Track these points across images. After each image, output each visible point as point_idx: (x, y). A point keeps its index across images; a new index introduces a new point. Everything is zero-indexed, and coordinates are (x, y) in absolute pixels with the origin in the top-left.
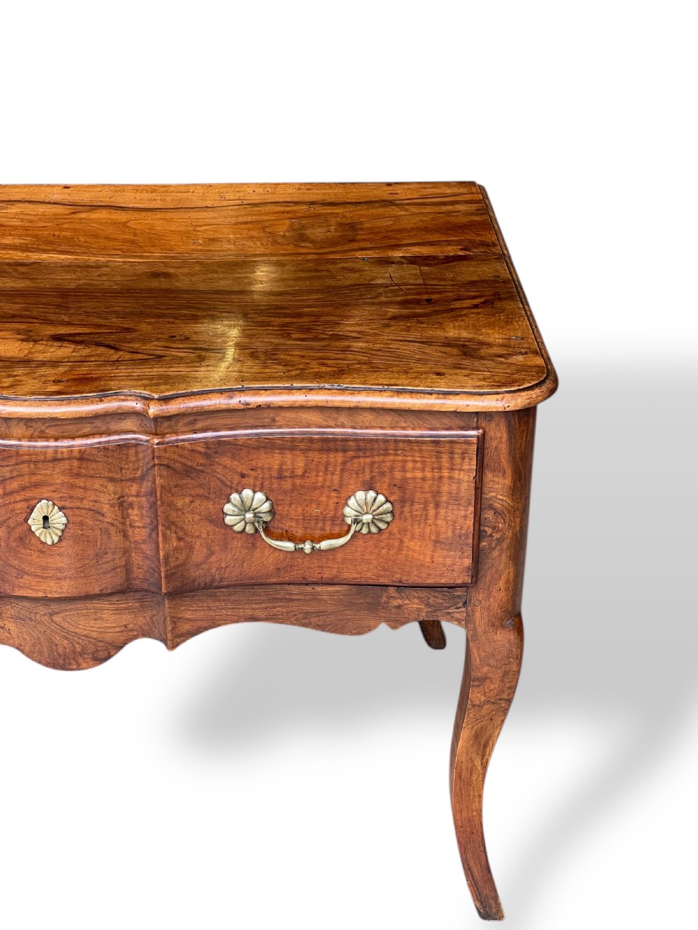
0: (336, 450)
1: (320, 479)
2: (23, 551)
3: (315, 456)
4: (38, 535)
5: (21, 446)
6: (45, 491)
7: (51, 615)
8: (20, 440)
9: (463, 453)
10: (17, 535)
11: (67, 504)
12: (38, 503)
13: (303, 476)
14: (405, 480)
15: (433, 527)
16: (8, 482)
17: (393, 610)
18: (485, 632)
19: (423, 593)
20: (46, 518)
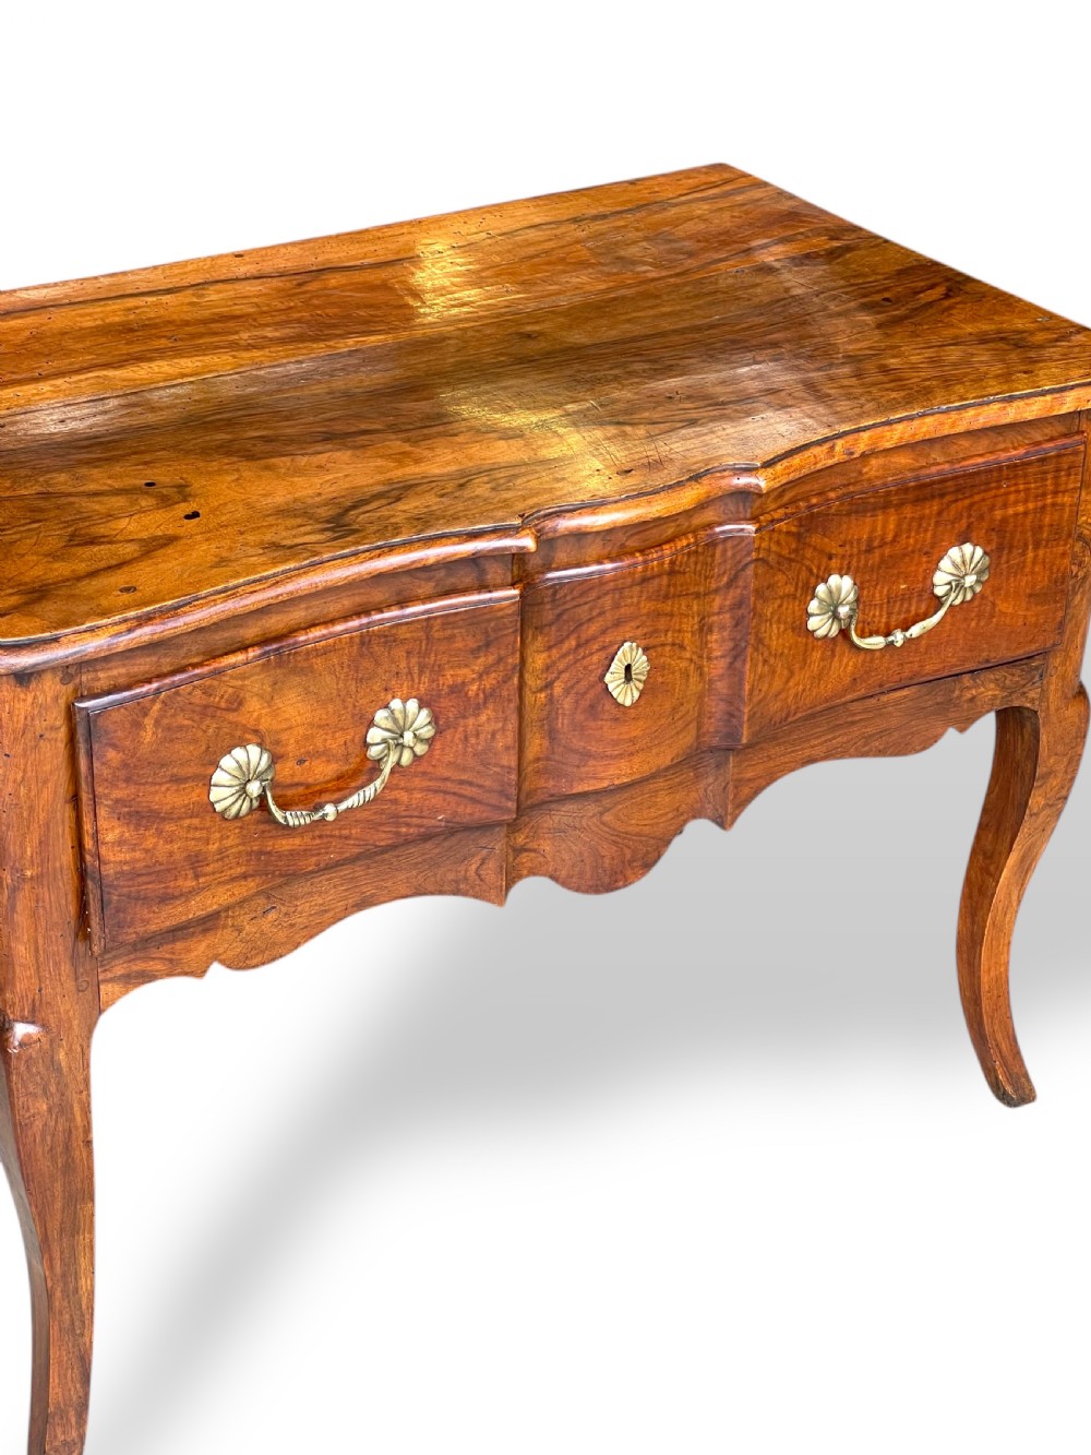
0: (933, 497)
1: (911, 541)
2: (592, 724)
3: (908, 511)
4: (615, 696)
5: (604, 571)
6: (627, 630)
7: (601, 814)
8: (599, 562)
9: (1070, 468)
10: (588, 703)
11: (652, 641)
12: (619, 649)
13: (894, 540)
14: (1004, 520)
15: (1030, 578)
16: (585, 626)
17: (965, 706)
18: (1057, 710)
19: (998, 674)
20: (628, 668)
